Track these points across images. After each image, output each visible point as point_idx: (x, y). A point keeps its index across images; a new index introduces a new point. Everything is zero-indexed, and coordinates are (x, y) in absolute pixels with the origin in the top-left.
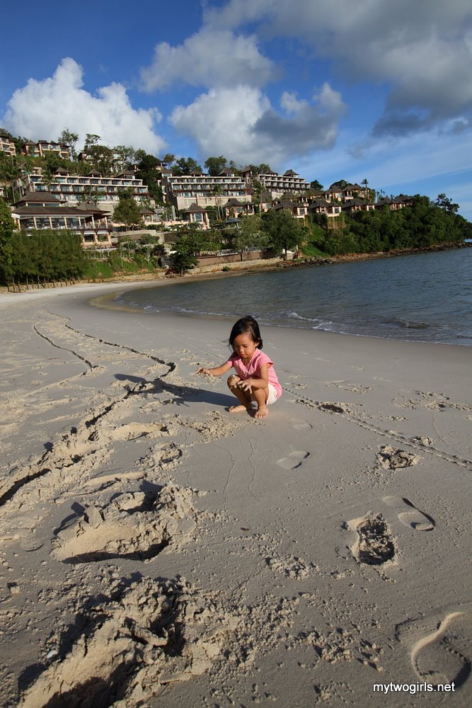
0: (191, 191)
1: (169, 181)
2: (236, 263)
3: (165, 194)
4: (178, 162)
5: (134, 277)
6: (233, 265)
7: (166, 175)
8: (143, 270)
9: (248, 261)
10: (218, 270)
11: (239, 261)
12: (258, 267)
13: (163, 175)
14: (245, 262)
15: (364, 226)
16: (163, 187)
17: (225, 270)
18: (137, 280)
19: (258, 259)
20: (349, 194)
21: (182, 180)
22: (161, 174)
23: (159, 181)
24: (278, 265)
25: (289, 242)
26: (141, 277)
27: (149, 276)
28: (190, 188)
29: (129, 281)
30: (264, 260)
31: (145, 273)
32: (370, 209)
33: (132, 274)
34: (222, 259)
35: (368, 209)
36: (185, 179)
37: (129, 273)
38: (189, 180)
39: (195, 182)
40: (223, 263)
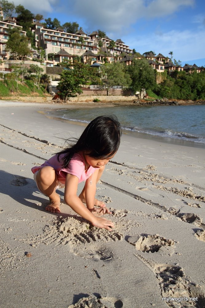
0: (56, 42)
1: (41, 31)
2: (104, 97)
3: (38, 41)
4: (46, 20)
5: (28, 98)
6: (101, 98)
7: (39, 27)
8: (35, 93)
9: (112, 96)
10: (90, 101)
11: (105, 95)
12: (120, 101)
13: (37, 27)
14: (110, 97)
15: (182, 81)
16: (36, 35)
17: (95, 101)
18: (30, 102)
19: (119, 95)
20: (161, 60)
21: (51, 32)
22: (35, 25)
23: (33, 31)
24: (134, 101)
25: (147, 84)
26: (33, 99)
27: (39, 99)
28: (56, 39)
29: (24, 101)
30: (124, 97)
31: (36, 96)
32: (181, 70)
33: (26, 96)
34: (93, 92)
35: (179, 70)
36: (52, 32)
37: (23, 94)
38: (56, 33)
39: (60, 35)
40: (93, 95)
